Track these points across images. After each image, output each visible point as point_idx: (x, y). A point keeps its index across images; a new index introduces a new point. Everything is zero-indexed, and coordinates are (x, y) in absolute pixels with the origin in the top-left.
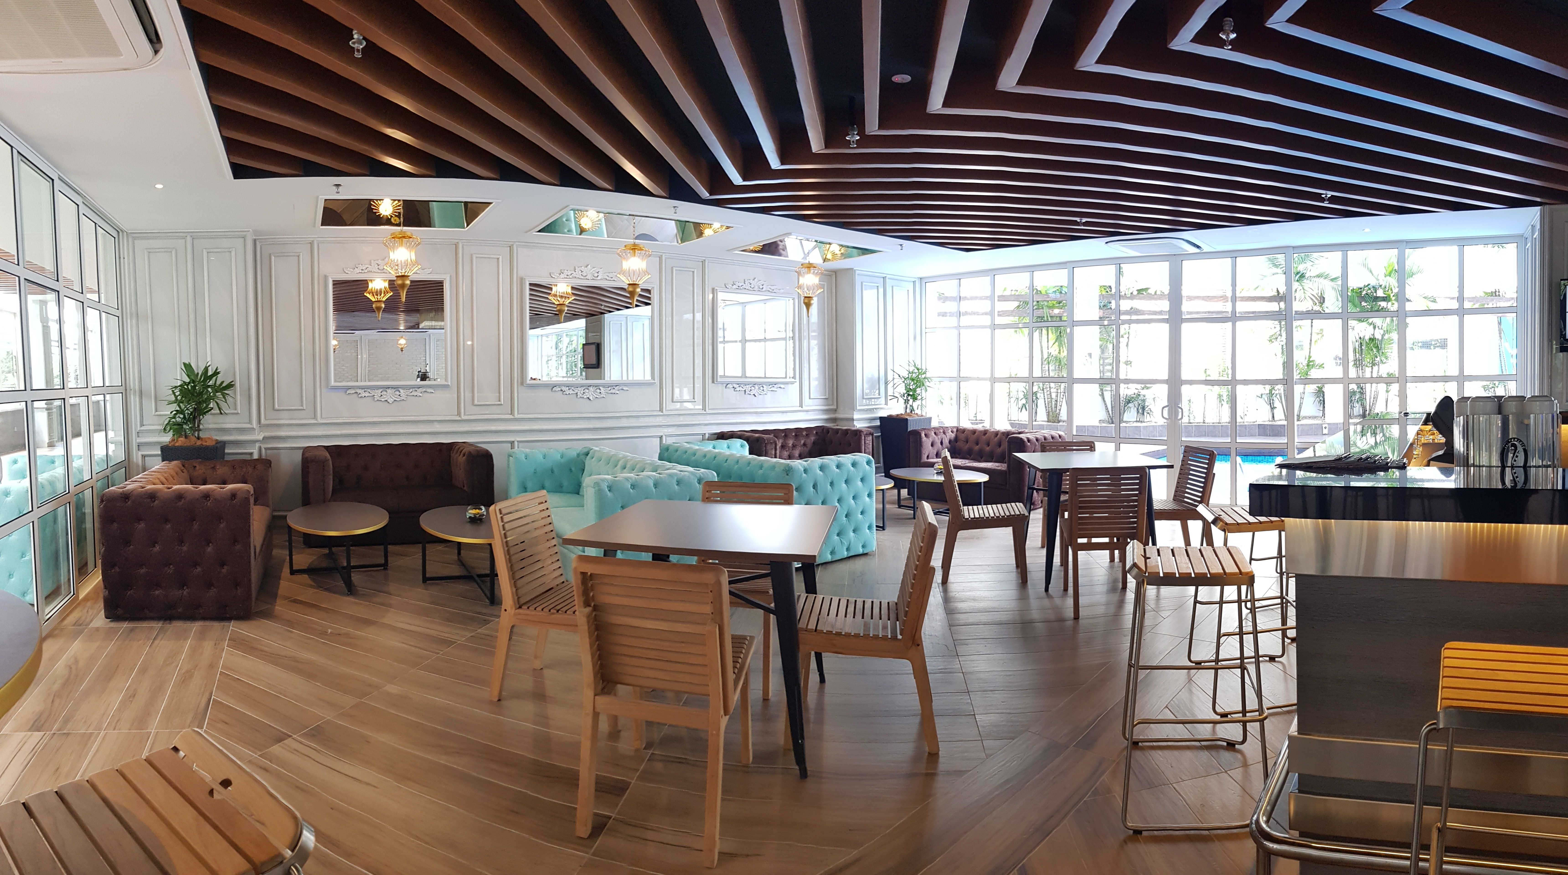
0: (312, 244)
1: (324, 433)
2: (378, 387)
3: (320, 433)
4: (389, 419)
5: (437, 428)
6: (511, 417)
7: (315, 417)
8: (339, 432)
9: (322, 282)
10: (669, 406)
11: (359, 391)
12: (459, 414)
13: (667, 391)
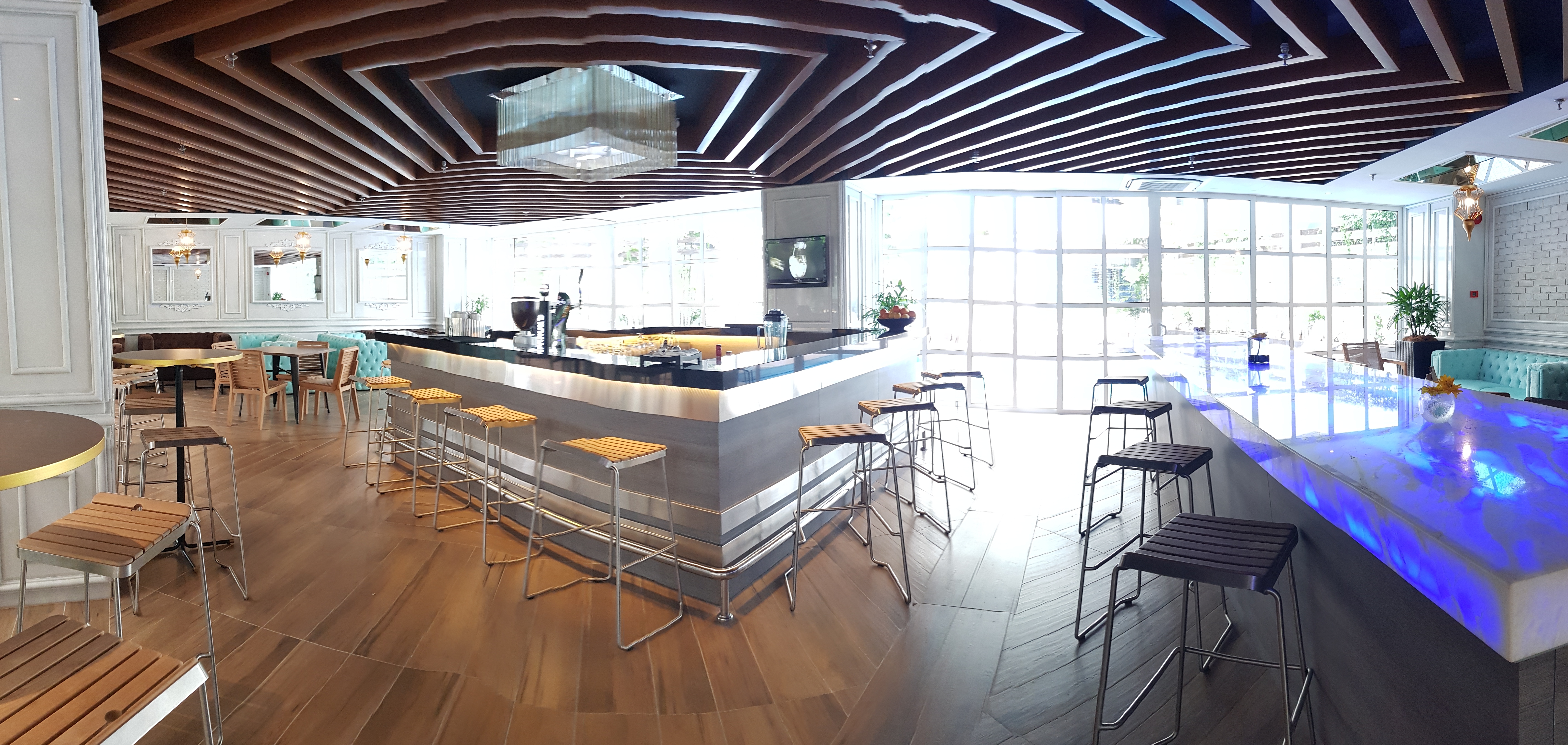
0: (141, 230)
1: (149, 327)
2: (177, 304)
3: (147, 327)
4: (182, 320)
5: (207, 325)
6: (245, 320)
7: (144, 319)
8: (157, 327)
9: (147, 250)
10: (332, 316)
11: (167, 306)
12: (218, 318)
13: (330, 307)
